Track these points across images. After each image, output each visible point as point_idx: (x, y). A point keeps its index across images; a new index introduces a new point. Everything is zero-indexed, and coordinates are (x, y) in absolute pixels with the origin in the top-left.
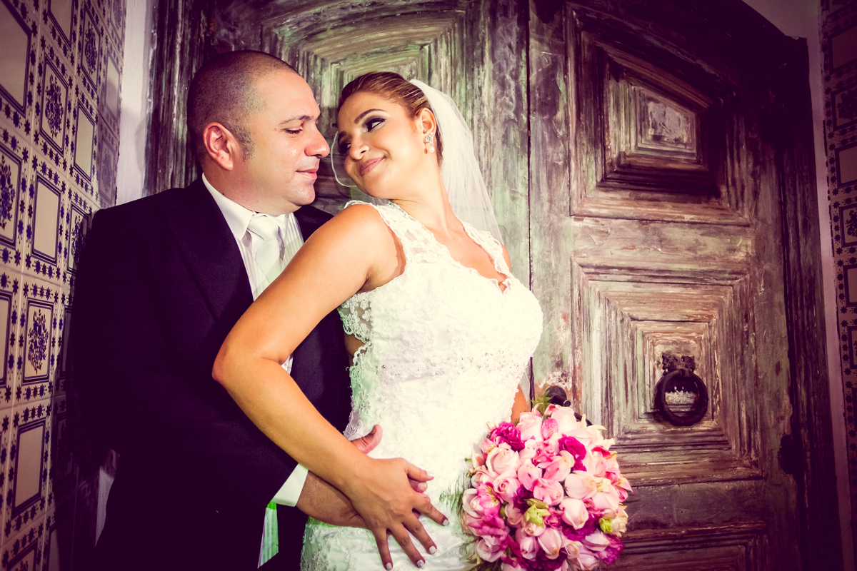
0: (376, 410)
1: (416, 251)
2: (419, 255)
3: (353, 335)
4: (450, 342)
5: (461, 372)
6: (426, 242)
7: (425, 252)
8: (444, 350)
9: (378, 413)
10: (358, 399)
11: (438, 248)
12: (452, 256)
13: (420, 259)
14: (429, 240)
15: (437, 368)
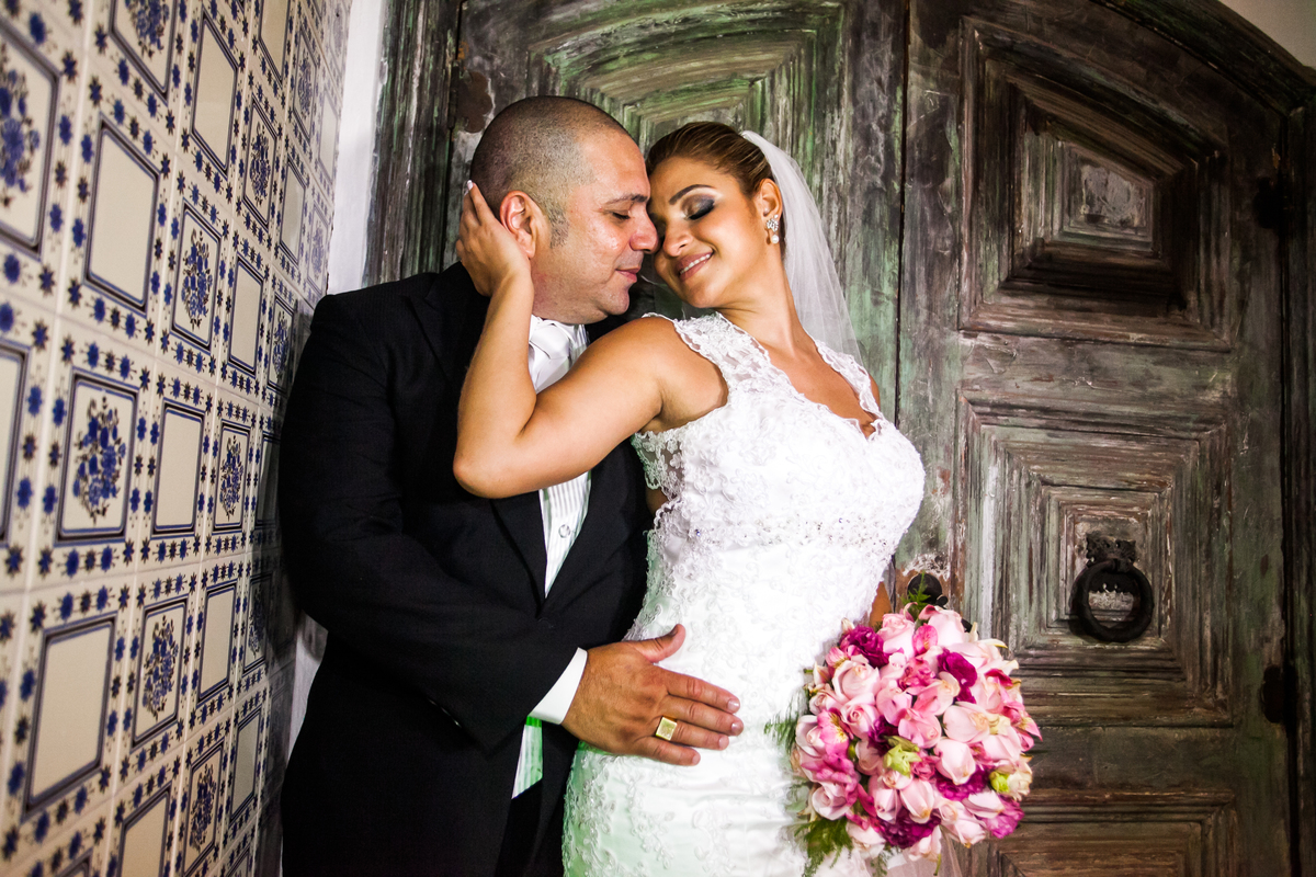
0: (685, 589)
1: (740, 378)
2: (746, 382)
3: (660, 488)
4: (791, 497)
5: (805, 541)
6: (756, 366)
7: (754, 379)
8: (782, 509)
9: (686, 594)
10: (658, 575)
11: (773, 375)
12: (794, 385)
13: (748, 387)
14: (760, 364)
15: (773, 534)
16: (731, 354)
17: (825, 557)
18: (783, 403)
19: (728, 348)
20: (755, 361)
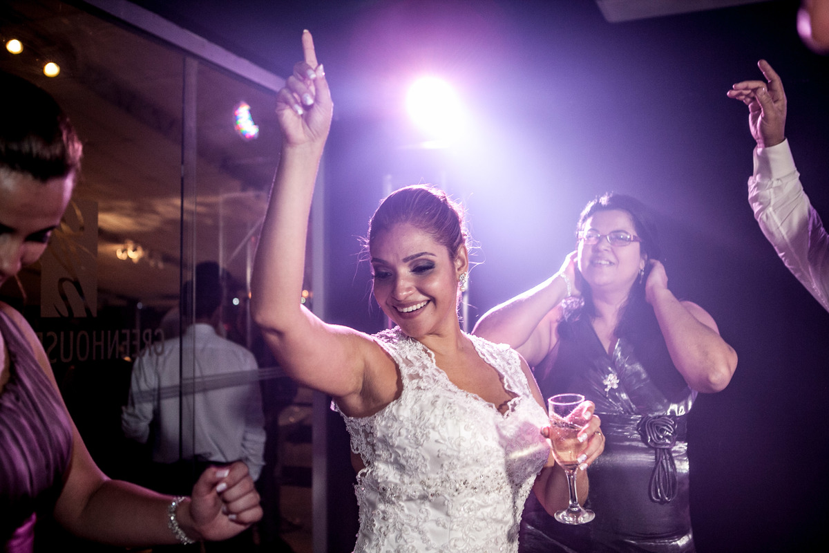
0: (381, 527)
1: (412, 377)
2: (415, 381)
3: (359, 454)
4: (442, 465)
5: (456, 494)
6: (424, 367)
7: (421, 378)
8: (437, 473)
9: (383, 530)
10: (364, 516)
11: (436, 373)
12: (450, 380)
13: (415, 386)
14: (428, 365)
15: (432, 490)
16: (409, 357)
17: (473, 502)
18: (437, 399)
19: (407, 353)
20: (425, 363)
